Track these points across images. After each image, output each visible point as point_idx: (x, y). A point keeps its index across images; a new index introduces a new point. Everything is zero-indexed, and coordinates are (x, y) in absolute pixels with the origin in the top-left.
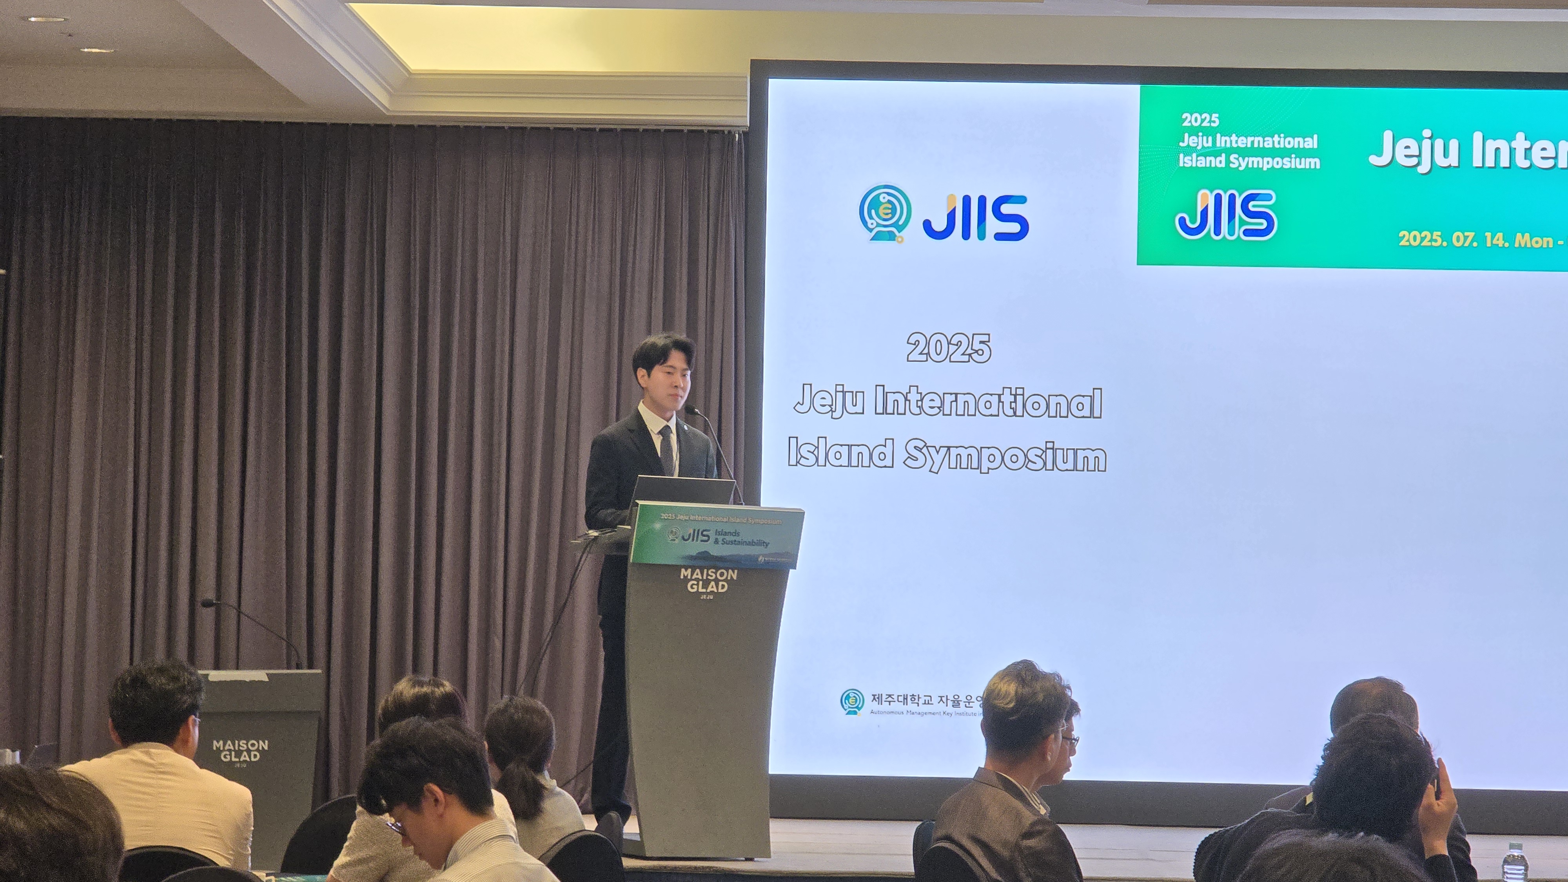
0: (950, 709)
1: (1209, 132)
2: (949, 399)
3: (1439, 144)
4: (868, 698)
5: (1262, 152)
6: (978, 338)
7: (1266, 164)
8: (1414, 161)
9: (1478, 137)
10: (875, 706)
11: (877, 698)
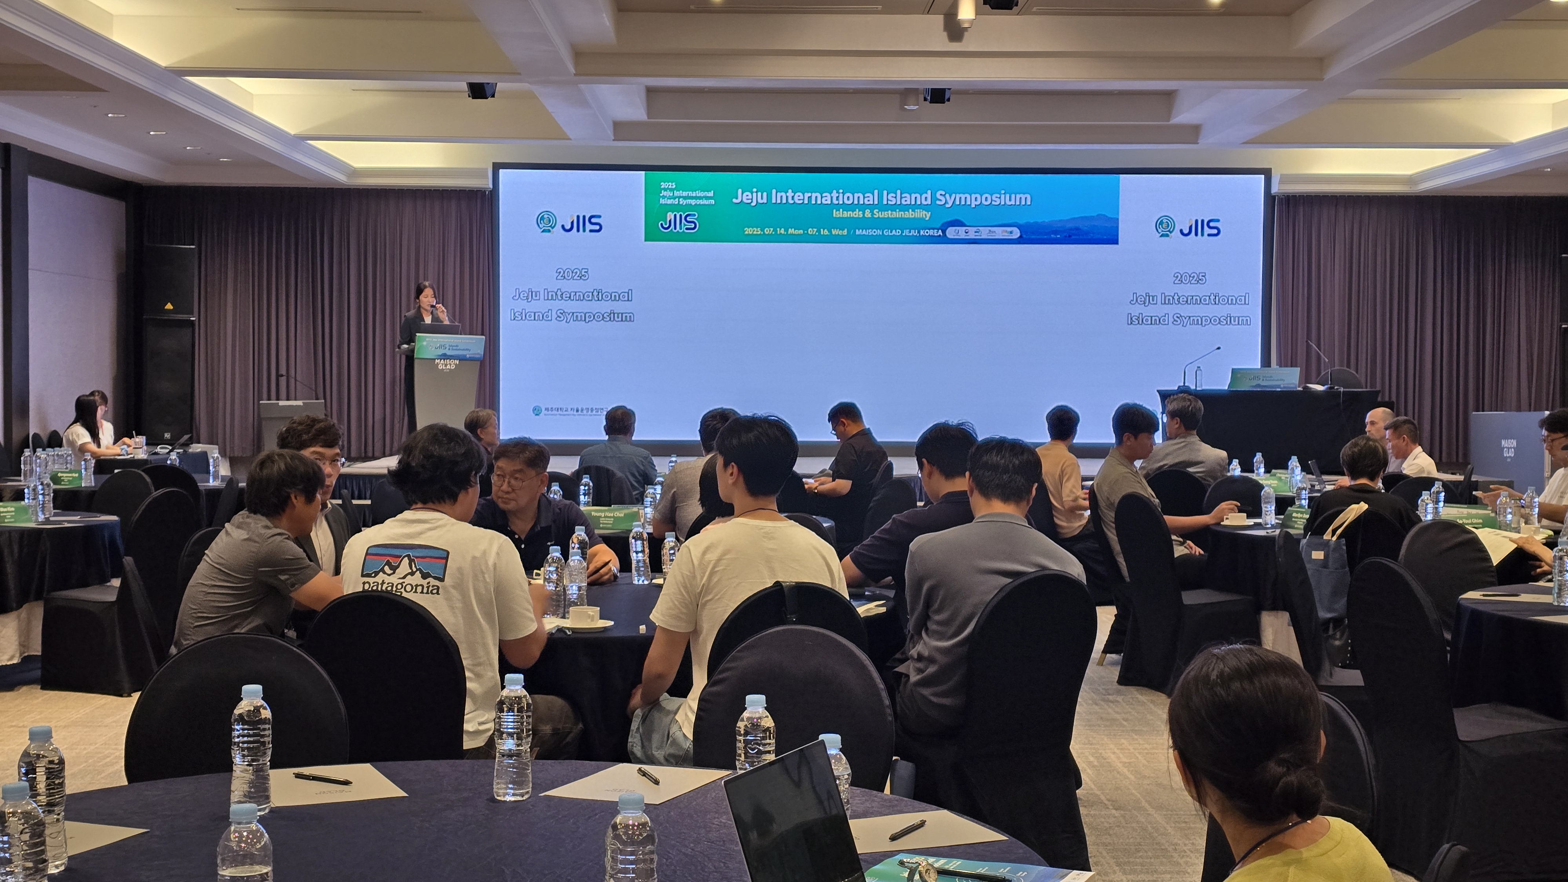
0: (575, 413)
1: (672, 190)
2: (573, 294)
3: (759, 194)
4: (543, 410)
5: (692, 198)
6: (584, 270)
7: (693, 202)
8: (750, 201)
9: (774, 191)
10: (546, 412)
11: (547, 409)
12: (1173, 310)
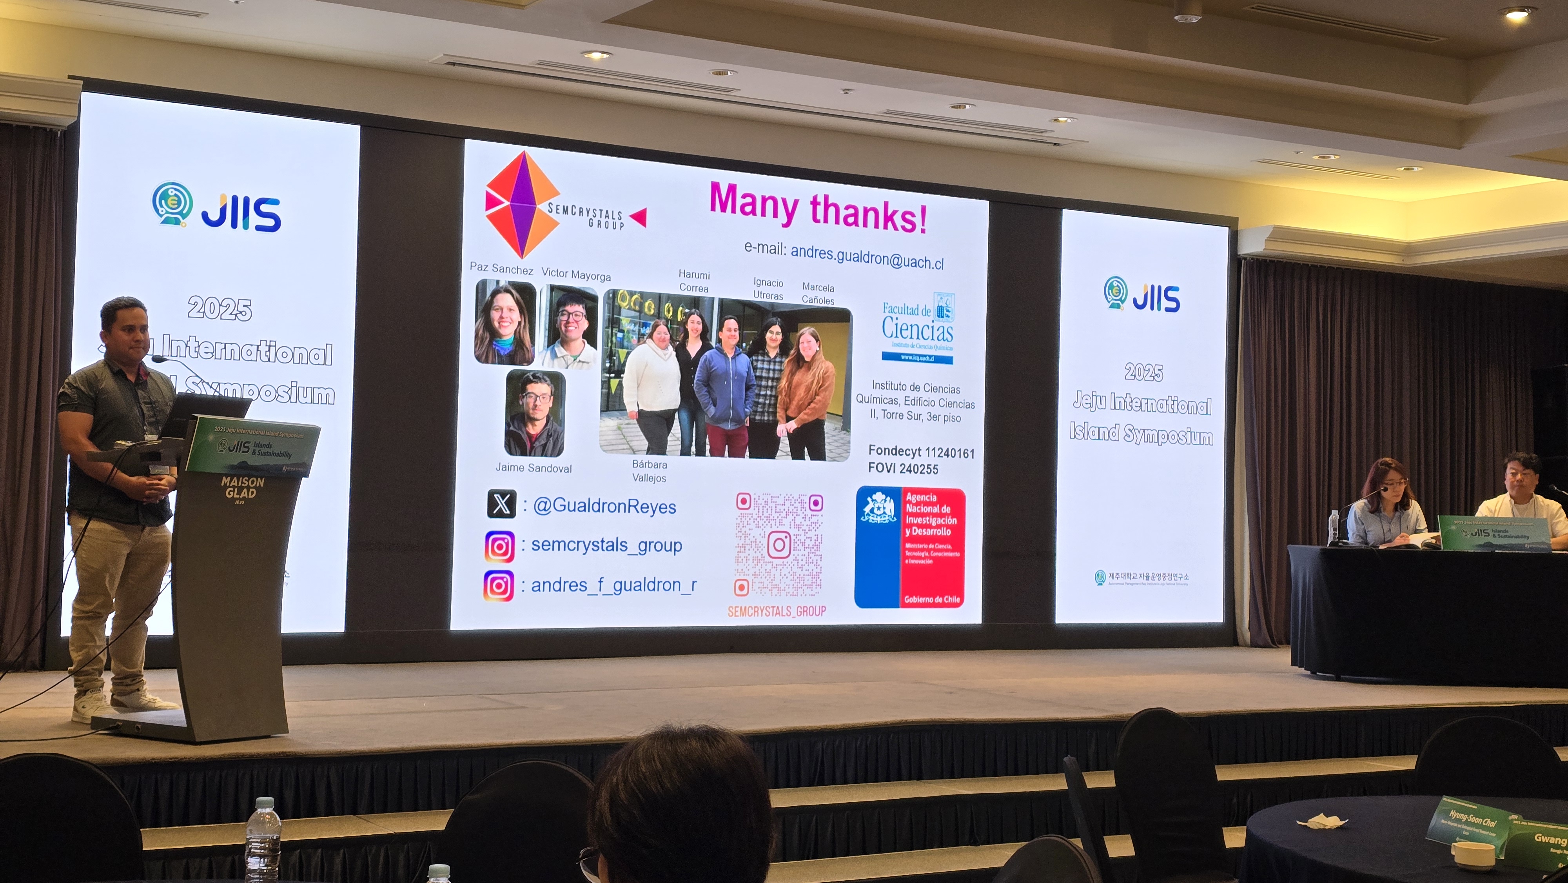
2: (219, 347)
6: (242, 303)
12: (1124, 418)
